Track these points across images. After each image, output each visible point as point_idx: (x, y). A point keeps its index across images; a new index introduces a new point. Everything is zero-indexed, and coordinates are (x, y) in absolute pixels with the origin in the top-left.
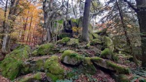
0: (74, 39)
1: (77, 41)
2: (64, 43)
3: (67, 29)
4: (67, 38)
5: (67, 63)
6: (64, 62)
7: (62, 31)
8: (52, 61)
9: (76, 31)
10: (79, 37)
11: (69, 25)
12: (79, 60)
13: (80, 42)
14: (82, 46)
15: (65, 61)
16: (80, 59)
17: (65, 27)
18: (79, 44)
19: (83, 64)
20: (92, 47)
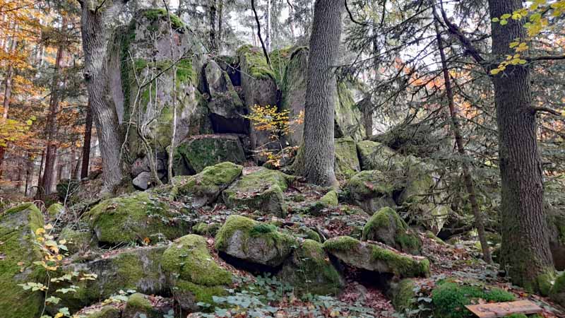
0: (262, 170)
1: (275, 182)
2: (213, 189)
3: (220, 112)
4: (228, 167)
5: (241, 255)
6: (229, 253)
7: (192, 121)
8: (189, 247)
9: (271, 127)
10: (289, 162)
11: (232, 92)
12: (281, 247)
13: (290, 185)
14: (298, 206)
15: (233, 251)
16: (286, 242)
17: (205, 102)
18: (283, 196)
19: (295, 260)
20: (343, 208)
